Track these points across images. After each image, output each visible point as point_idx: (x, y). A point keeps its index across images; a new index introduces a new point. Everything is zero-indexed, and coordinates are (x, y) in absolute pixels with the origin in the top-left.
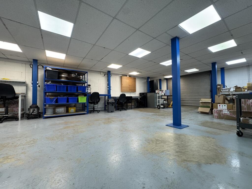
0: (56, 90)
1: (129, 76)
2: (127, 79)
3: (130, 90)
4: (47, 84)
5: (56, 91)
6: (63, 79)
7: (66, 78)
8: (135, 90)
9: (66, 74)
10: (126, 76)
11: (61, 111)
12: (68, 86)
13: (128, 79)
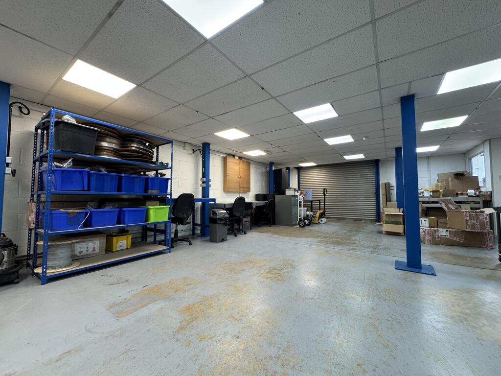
0: (86, 188)
1: (239, 157)
2: (235, 163)
3: (240, 187)
4: (60, 167)
5: (89, 190)
6: (104, 155)
7: (115, 152)
8: (249, 188)
9: (114, 141)
10: (234, 156)
11: (90, 250)
12: (123, 175)
13: (237, 163)
